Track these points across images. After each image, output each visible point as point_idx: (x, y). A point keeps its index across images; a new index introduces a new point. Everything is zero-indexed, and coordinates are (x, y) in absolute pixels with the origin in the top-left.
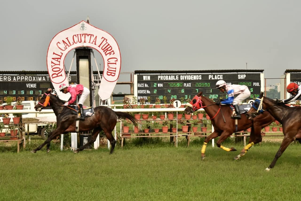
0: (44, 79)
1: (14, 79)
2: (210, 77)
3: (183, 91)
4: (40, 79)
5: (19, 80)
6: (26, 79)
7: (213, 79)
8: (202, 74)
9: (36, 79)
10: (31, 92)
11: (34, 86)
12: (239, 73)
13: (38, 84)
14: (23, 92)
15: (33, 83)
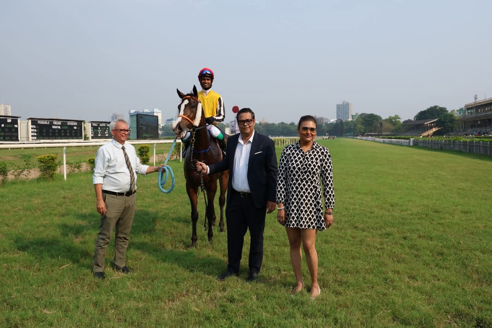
12: (8, 118)
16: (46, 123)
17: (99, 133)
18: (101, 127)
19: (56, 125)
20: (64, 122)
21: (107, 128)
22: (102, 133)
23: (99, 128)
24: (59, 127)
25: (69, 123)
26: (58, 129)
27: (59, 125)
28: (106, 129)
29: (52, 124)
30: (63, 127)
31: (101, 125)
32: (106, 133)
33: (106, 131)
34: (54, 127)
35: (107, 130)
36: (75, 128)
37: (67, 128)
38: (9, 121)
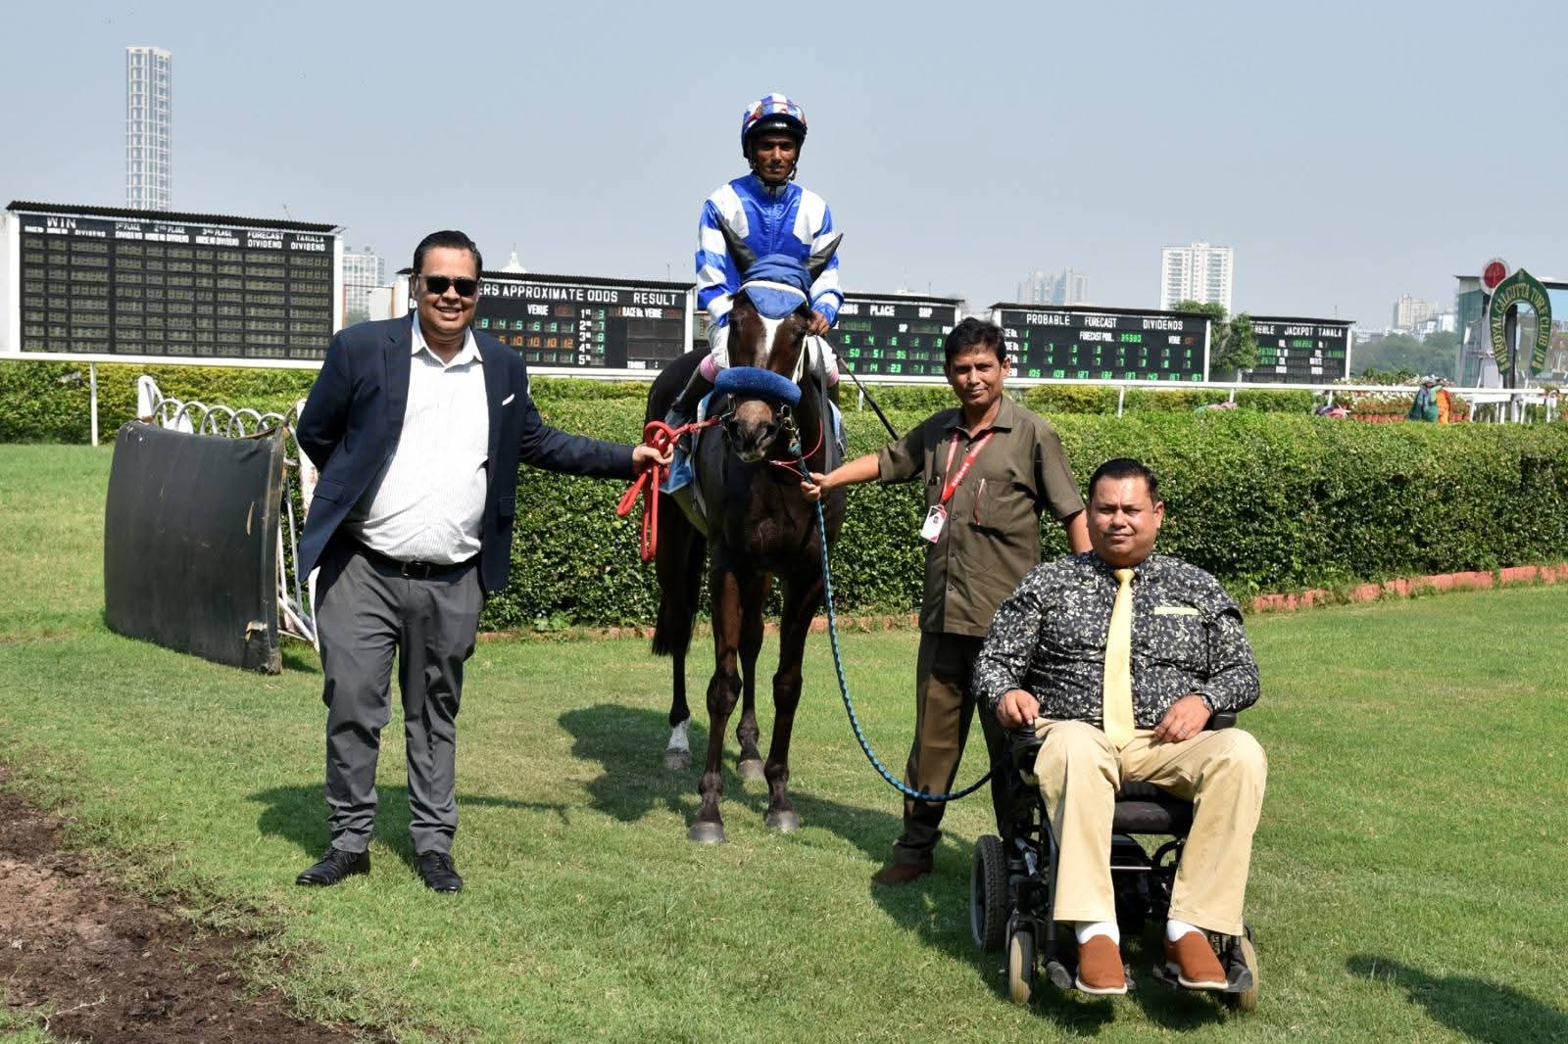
0: (564, 295)
1: (506, 292)
2: (873, 309)
3: (848, 339)
4: (556, 295)
5: (516, 294)
6: (529, 293)
7: (877, 314)
8: (861, 301)
9: (548, 293)
10: (536, 327)
11: (542, 310)
12: (921, 304)
13: (552, 304)
14: (519, 326)
15: (540, 302)
16: (1057, 321)
17: (1282, 361)
18: (1289, 339)
19: (1094, 329)
20: (1128, 319)
21: (1321, 344)
22: (1291, 362)
23: (1282, 343)
24: (1108, 337)
25: (1147, 324)
26: (1102, 343)
27: (1106, 330)
28: (1316, 347)
29: (1079, 325)
30: (1124, 338)
31: (1289, 332)
32: (1312, 361)
33: (1313, 355)
34: (1086, 336)
35: (1318, 353)
36: (1175, 340)
37: (1136, 339)
38: (925, 313)
